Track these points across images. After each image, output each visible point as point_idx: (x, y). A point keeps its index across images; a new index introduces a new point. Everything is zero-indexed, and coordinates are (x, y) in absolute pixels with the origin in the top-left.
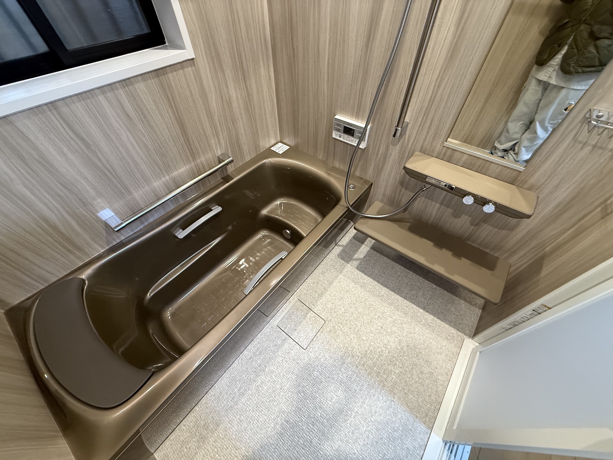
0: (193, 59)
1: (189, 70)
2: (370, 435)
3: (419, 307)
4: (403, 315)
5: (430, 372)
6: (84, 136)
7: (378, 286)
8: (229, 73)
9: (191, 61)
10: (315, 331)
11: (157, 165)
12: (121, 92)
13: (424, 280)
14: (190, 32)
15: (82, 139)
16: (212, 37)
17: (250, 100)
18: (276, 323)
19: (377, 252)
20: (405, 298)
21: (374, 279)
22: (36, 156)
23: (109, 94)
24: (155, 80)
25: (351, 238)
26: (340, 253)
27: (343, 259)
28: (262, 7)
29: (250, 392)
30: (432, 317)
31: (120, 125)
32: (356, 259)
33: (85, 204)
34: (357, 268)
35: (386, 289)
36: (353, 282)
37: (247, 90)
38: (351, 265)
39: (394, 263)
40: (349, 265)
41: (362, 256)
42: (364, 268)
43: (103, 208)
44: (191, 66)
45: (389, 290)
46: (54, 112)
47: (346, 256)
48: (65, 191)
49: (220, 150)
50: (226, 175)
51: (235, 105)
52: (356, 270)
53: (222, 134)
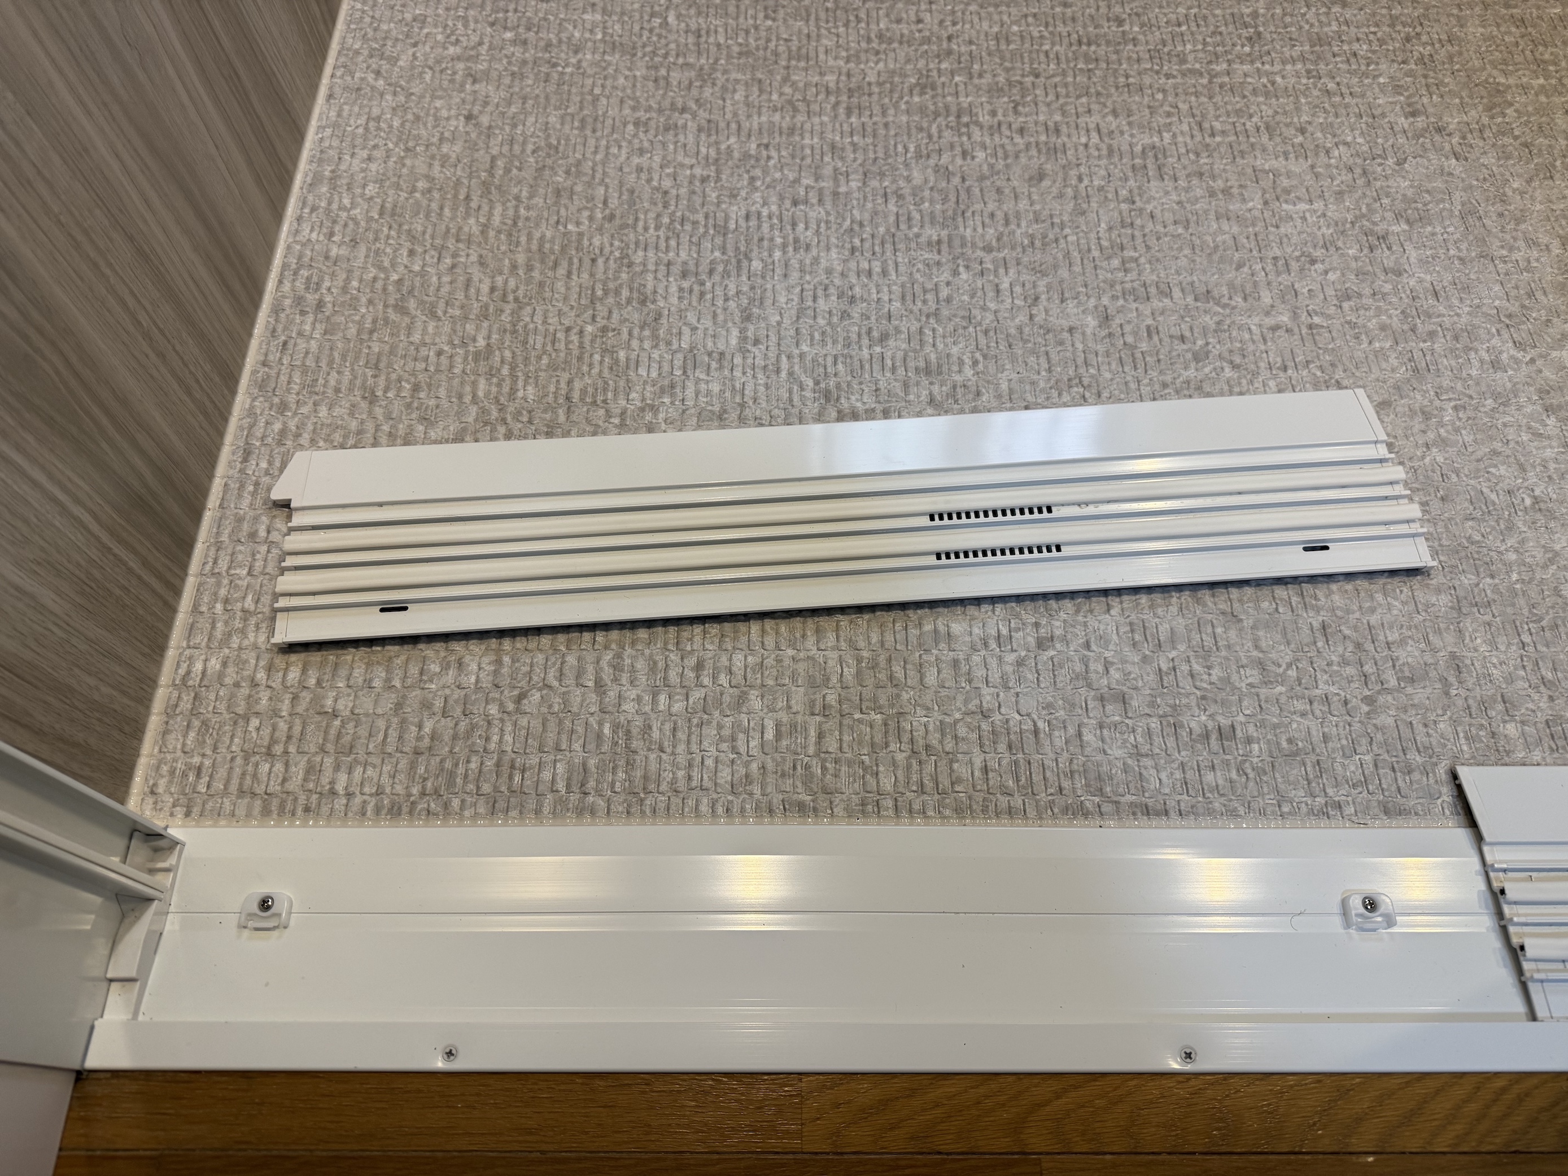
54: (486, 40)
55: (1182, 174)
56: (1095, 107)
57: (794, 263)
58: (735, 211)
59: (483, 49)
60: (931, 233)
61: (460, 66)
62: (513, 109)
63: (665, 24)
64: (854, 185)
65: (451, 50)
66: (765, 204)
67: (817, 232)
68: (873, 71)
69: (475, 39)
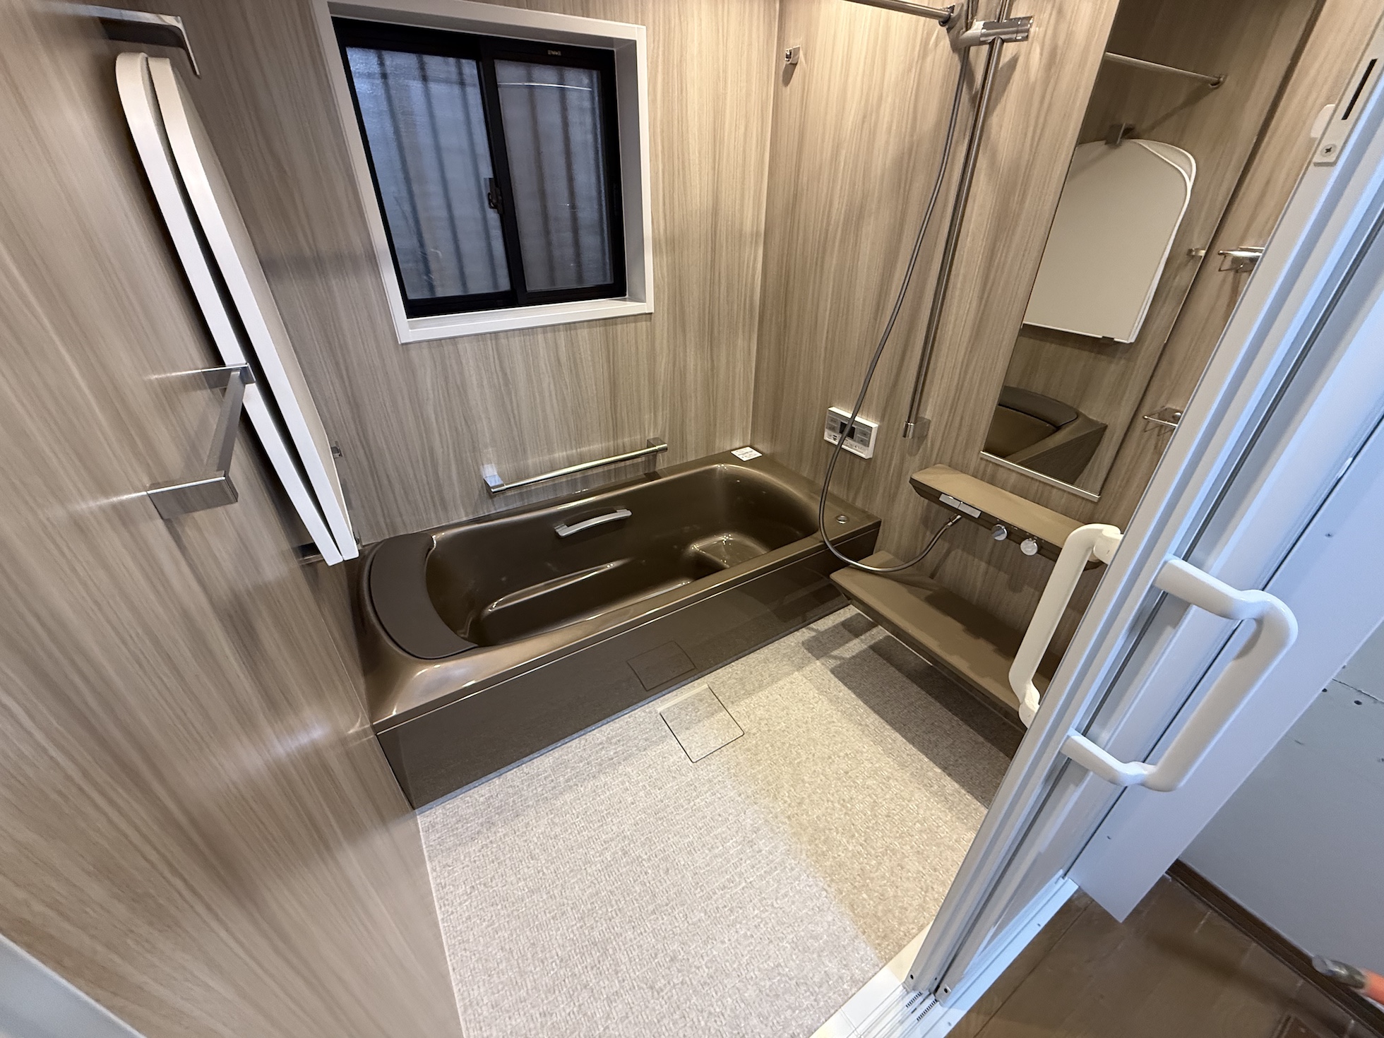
0: (651, 314)
1: (643, 325)
2: (762, 926)
3: (935, 763)
4: (896, 766)
5: (919, 872)
6: (508, 371)
7: (862, 708)
8: (691, 335)
9: (648, 316)
10: (720, 742)
11: (568, 427)
12: (562, 336)
13: (961, 722)
14: (656, 286)
15: (505, 374)
16: (681, 294)
17: (713, 375)
18: (659, 710)
19: (880, 655)
20: (911, 741)
21: (859, 695)
22: (459, 383)
23: (550, 335)
24: (601, 329)
25: (836, 622)
26: (809, 641)
27: (810, 649)
28: (754, 269)
29: (582, 789)
30: (957, 786)
31: (547, 369)
32: (835, 658)
33: (475, 449)
34: (833, 671)
35: (877, 717)
36: (818, 689)
37: (712, 361)
38: (823, 664)
39: (908, 681)
40: (818, 663)
41: (847, 655)
42: (845, 673)
43: (489, 462)
44: (646, 321)
45: (882, 721)
46: (494, 342)
47: (818, 648)
48: (464, 427)
49: (654, 432)
50: (652, 471)
51: (690, 377)
52: (829, 673)
53: (663, 410)
54: (493, 913)
55: (700, 847)
56: (670, 836)
57: (621, 943)
58: (596, 933)
59: (494, 918)
60: (651, 908)
61: (490, 929)
62: (514, 936)
63: (544, 874)
64: (623, 902)
65: (484, 924)
66: (602, 925)
67: (622, 928)
68: (608, 855)
69: (489, 915)
